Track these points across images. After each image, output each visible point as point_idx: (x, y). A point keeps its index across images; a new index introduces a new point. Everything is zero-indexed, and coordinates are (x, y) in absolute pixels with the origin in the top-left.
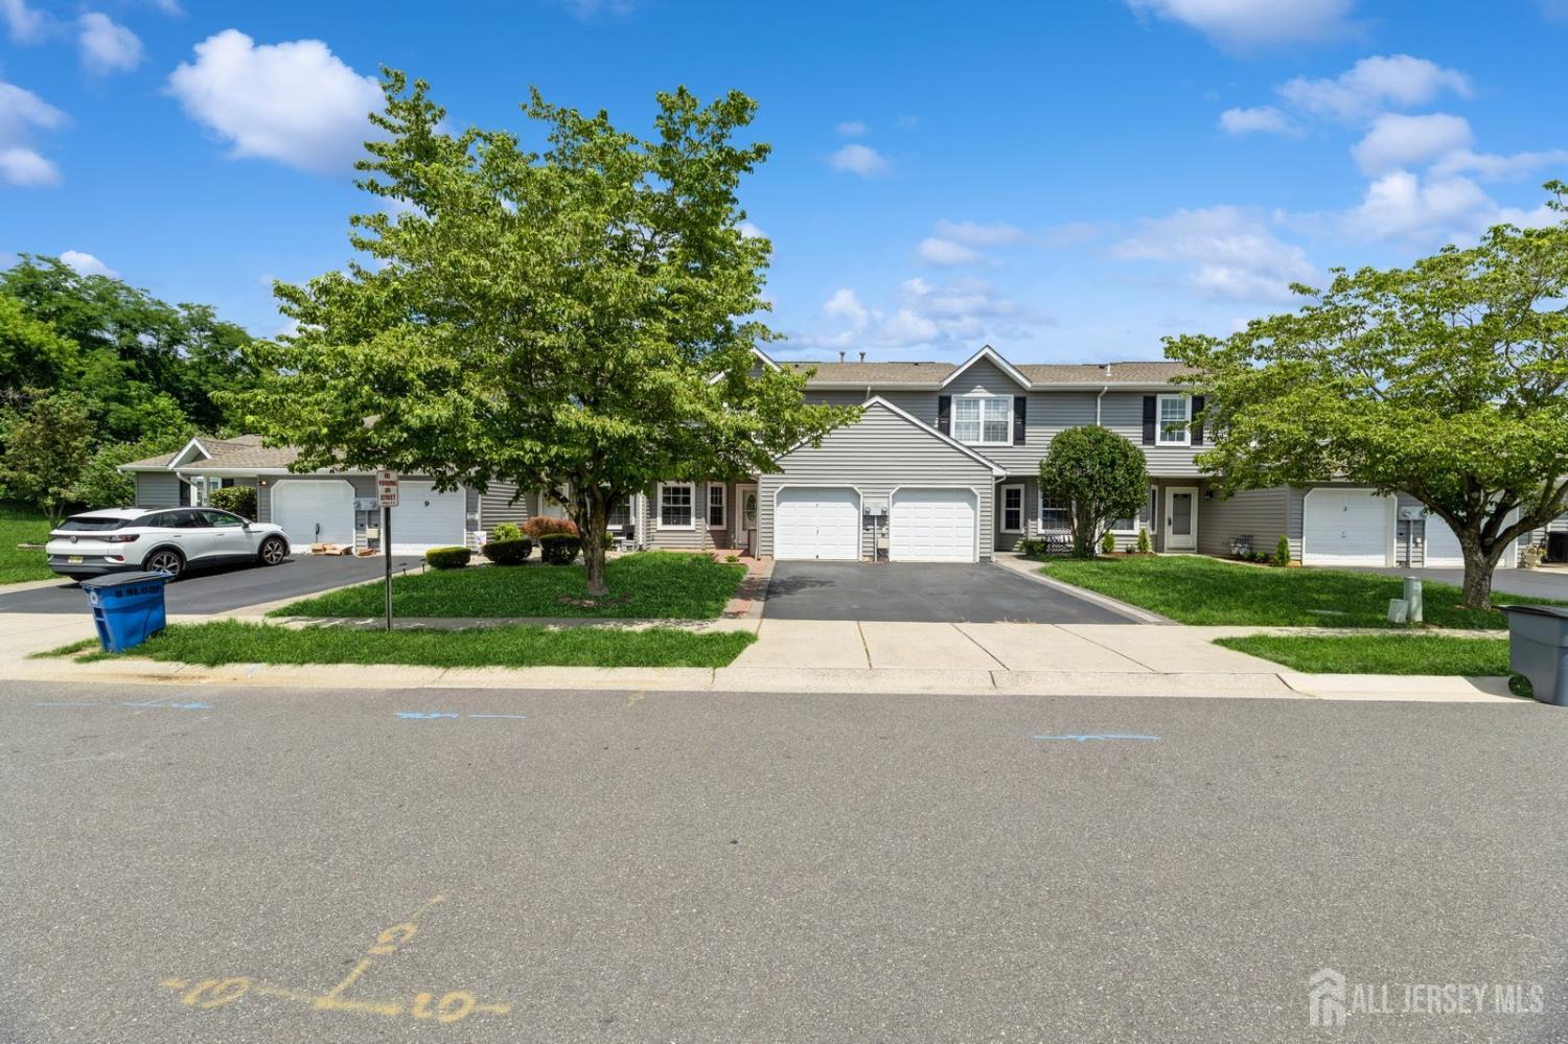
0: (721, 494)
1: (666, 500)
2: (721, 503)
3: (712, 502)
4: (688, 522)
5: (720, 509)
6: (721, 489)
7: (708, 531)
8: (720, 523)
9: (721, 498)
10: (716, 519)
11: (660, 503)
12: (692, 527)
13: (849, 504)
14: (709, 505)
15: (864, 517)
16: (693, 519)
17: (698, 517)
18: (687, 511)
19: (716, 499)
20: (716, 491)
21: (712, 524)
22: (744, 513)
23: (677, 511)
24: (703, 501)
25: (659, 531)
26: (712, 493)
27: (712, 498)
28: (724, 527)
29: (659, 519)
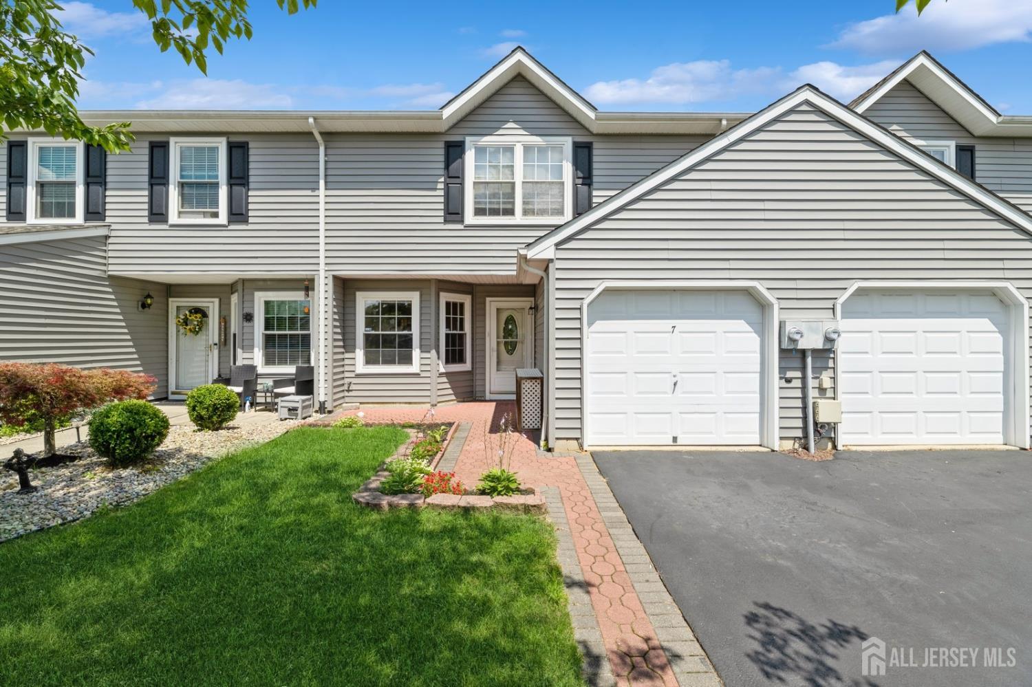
0: (462, 313)
1: (370, 323)
2: (462, 328)
3: (448, 326)
4: (407, 360)
5: (462, 337)
6: (462, 305)
7: (441, 375)
8: (461, 360)
9: (462, 320)
10: (454, 353)
11: (361, 329)
12: (415, 368)
13: (741, 325)
14: (443, 331)
15: (782, 351)
16: (416, 353)
17: (424, 349)
18: (406, 342)
19: (454, 321)
20: (454, 308)
21: (447, 362)
22: (498, 343)
23: (388, 341)
24: (433, 323)
25: (358, 376)
26: (448, 312)
27: (448, 320)
28: (467, 366)
29: (360, 354)
